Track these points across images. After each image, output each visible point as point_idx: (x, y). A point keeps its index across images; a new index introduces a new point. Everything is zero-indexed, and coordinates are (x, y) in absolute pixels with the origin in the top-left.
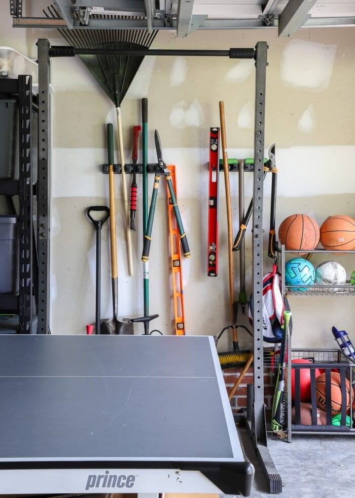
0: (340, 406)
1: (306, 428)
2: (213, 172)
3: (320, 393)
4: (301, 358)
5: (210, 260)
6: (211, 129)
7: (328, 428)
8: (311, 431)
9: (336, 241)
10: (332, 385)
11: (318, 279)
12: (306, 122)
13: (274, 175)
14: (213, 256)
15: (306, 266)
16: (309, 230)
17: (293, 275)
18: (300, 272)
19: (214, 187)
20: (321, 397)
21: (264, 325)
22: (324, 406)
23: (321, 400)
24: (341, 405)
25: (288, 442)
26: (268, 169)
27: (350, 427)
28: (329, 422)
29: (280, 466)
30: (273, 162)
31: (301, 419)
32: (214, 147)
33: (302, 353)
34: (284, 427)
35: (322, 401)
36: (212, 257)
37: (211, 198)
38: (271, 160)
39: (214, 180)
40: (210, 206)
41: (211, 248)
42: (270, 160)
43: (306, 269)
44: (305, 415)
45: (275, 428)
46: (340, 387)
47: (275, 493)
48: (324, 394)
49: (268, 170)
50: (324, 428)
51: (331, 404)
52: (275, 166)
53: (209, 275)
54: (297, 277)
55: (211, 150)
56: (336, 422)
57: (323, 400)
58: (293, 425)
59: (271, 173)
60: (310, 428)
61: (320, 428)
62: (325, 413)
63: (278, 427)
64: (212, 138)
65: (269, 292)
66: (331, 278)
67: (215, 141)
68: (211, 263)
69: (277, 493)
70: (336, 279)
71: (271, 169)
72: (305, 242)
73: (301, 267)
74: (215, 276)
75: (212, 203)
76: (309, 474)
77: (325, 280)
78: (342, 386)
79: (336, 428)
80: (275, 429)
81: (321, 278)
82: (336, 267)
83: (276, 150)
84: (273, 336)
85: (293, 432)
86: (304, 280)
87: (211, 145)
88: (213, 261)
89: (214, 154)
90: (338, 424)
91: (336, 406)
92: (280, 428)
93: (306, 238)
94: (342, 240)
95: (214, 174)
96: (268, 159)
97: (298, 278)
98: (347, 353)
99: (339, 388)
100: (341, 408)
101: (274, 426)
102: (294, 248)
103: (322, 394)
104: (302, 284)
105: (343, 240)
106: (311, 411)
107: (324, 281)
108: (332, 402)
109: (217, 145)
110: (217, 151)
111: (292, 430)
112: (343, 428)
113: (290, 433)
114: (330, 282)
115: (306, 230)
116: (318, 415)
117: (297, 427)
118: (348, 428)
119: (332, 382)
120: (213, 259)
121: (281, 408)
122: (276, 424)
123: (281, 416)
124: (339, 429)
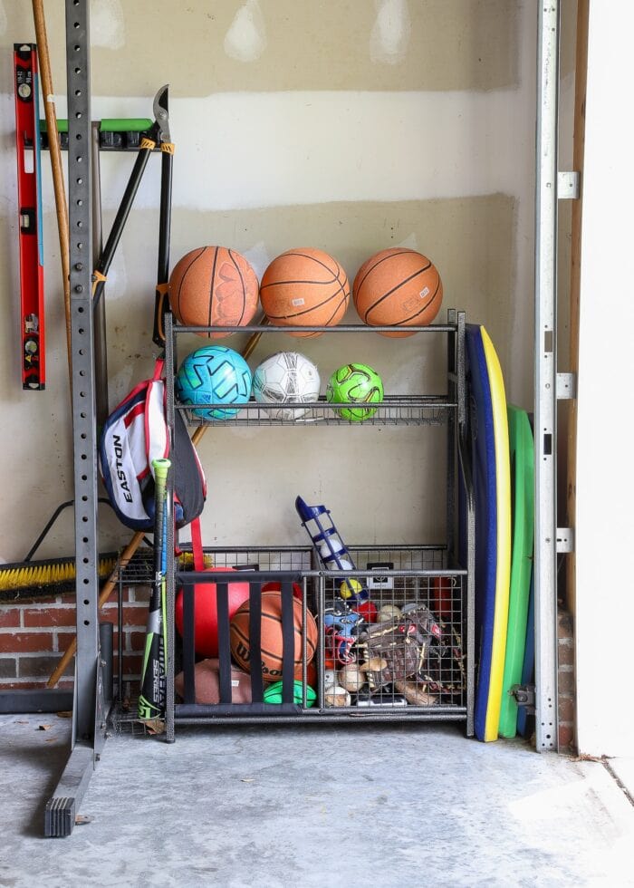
0: (279, 662)
1: (208, 710)
2: (25, 151)
3: (239, 636)
4: (230, 566)
5: (26, 353)
6: (17, 47)
7: (256, 708)
8: (218, 716)
9: (288, 305)
10: (263, 617)
11: (257, 390)
12: (244, 35)
13: (166, 159)
14: (34, 344)
15: (226, 361)
16: (229, 280)
17: (196, 382)
18: (211, 374)
19: (29, 184)
20: (241, 644)
21: (127, 492)
22: (248, 663)
23: (242, 649)
24: (282, 659)
25: (166, 742)
26: (154, 143)
27: (301, 706)
28: (258, 696)
29: (113, 786)
30: (162, 128)
31: (196, 691)
32: (26, 92)
33: (233, 555)
34: (161, 711)
35: (244, 653)
36: (30, 345)
37: (23, 212)
38: (160, 123)
39: (29, 169)
40: (23, 230)
41: (29, 325)
42: (156, 122)
43: (227, 370)
44: (205, 683)
45: (142, 713)
46: (281, 621)
47: (56, 837)
48: (247, 638)
49: (152, 147)
50: (246, 709)
51: (260, 657)
52: (168, 137)
53: (26, 386)
54: (204, 386)
55: (19, 97)
56: (273, 697)
57: (245, 650)
58: (178, 706)
59: (160, 155)
60: (215, 710)
61: (237, 710)
62: (249, 677)
63: (148, 710)
64: (18, 68)
65: (139, 418)
66: (281, 388)
67: (27, 76)
68: (29, 359)
69: (61, 837)
70: (293, 391)
71: (159, 145)
72: (219, 308)
73: (213, 365)
74: (38, 389)
75: (26, 222)
76: (165, 799)
77: (270, 394)
78: (285, 619)
79: (273, 710)
80: (144, 716)
81: (260, 388)
82: (294, 365)
83: (171, 102)
84: (144, 517)
85: (180, 721)
86: (220, 392)
87: (18, 85)
88: (34, 355)
89: (26, 107)
90: (277, 699)
91: (272, 662)
92: (153, 713)
93: (220, 299)
94: (300, 302)
95: (28, 155)
96: (154, 120)
97: (207, 389)
98: (326, 553)
99: (277, 624)
100: (282, 666)
101: (142, 708)
102: (197, 321)
103: (244, 638)
104: (217, 402)
105: (303, 303)
106: (218, 674)
107: (267, 395)
108: (262, 654)
109: (31, 85)
110: (30, 99)
111: (176, 717)
112: (287, 708)
113: (172, 721)
114: (279, 397)
115: (219, 282)
116: (235, 683)
117: (187, 709)
118: (297, 707)
119: (263, 611)
120: (34, 350)
121: (156, 669)
122: (146, 706)
123: (155, 687)
124: (278, 710)
